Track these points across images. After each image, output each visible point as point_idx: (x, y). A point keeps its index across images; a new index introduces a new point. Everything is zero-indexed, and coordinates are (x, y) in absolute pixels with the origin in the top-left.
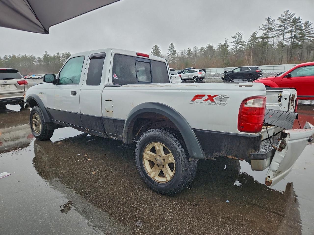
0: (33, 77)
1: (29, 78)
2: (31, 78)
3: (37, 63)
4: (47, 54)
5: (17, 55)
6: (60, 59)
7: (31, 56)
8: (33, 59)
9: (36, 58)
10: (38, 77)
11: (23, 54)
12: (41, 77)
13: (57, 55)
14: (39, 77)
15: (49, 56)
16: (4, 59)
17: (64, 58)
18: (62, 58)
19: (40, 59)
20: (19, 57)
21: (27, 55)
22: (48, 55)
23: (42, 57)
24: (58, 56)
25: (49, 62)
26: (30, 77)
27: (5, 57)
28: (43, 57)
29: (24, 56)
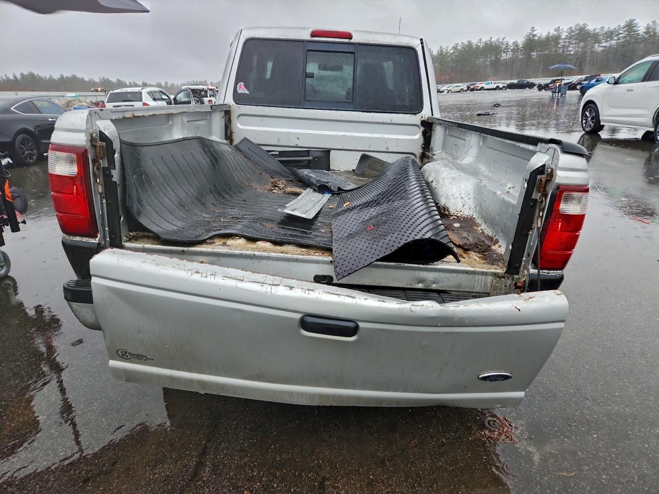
0: (486, 87)
1: (479, 88)
2: (482, 89)
3: (510, 55)
4: (534, 33)
5: (475, 41)
6: (561, 41)
7: (501, 40)
8: (504, 47)
9: (511, 43)
10: (495, 86)
11: (485, 39)
12: (501, 86)
13: (555, 33)
14: (498, 87)
15: (536, 38)
16: (451, 51)
17: (570, 38)
18: (566, 39)
19: (517, 46)
20: (479, 44)
21: (493, 40)
22: (534, 36)
23: (521, 41)
24: (556, 37)
25: (533, 51)
26: (481, 86)
27: (455, 48)
28: (523, 40)
29: (488, 42)
